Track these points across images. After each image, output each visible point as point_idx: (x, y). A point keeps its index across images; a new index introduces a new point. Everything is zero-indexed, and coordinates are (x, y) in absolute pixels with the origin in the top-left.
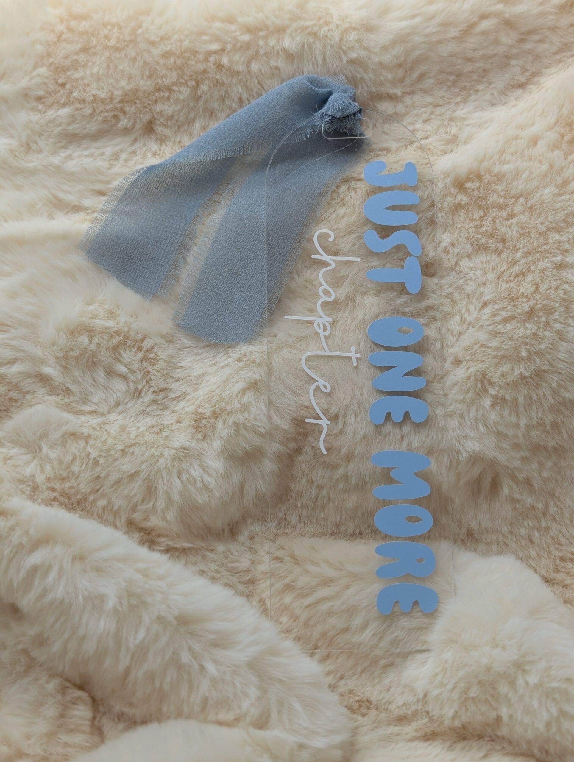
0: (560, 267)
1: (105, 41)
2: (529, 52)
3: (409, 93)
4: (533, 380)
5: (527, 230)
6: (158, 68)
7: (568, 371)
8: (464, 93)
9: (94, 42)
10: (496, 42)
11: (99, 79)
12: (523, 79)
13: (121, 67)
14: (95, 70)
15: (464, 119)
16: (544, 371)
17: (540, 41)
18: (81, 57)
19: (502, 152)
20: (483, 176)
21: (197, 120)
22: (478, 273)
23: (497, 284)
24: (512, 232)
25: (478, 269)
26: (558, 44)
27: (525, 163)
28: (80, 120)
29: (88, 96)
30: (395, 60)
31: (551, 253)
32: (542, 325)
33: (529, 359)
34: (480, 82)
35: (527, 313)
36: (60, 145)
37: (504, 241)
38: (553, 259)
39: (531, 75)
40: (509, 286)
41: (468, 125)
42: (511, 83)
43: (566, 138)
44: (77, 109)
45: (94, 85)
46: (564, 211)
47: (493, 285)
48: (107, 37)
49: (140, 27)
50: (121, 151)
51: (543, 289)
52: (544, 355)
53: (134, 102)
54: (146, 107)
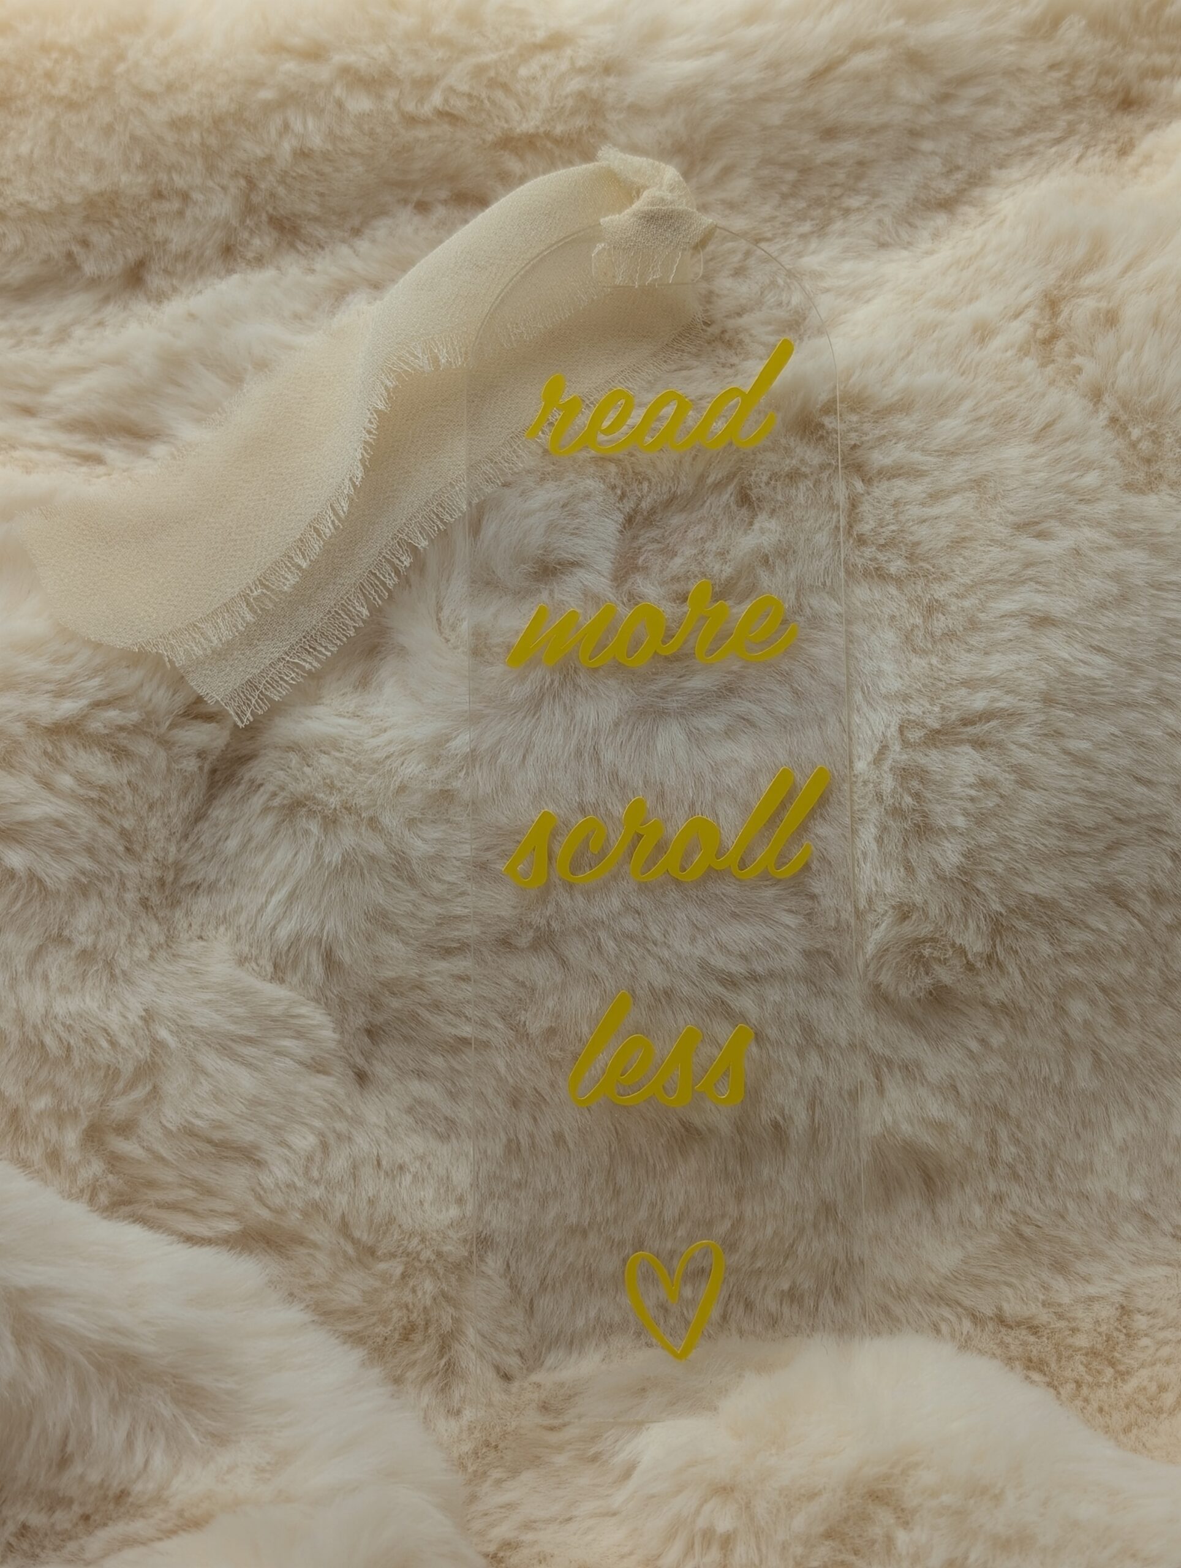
1: (45, 85)
2: (962, 124)
6: (162, 149)
8: (818, 212)
9: (23, 86)
10: (888, 97)
11: (32, 169)
12: (948, 188)
13: (81, 145)
14: (24, 149)
15: (821, 276)
17: (987, 101)
26: (1025, 109)
34: (855, 191)
39: (966, 182)
41: (827, 290)
42: (922, 197)
43: (1039, 334)
45: (22, 181)
48: (49, 76)
49: (120, 58)
50: (75, 323)
53: (109, 222)
54: (135, 234)
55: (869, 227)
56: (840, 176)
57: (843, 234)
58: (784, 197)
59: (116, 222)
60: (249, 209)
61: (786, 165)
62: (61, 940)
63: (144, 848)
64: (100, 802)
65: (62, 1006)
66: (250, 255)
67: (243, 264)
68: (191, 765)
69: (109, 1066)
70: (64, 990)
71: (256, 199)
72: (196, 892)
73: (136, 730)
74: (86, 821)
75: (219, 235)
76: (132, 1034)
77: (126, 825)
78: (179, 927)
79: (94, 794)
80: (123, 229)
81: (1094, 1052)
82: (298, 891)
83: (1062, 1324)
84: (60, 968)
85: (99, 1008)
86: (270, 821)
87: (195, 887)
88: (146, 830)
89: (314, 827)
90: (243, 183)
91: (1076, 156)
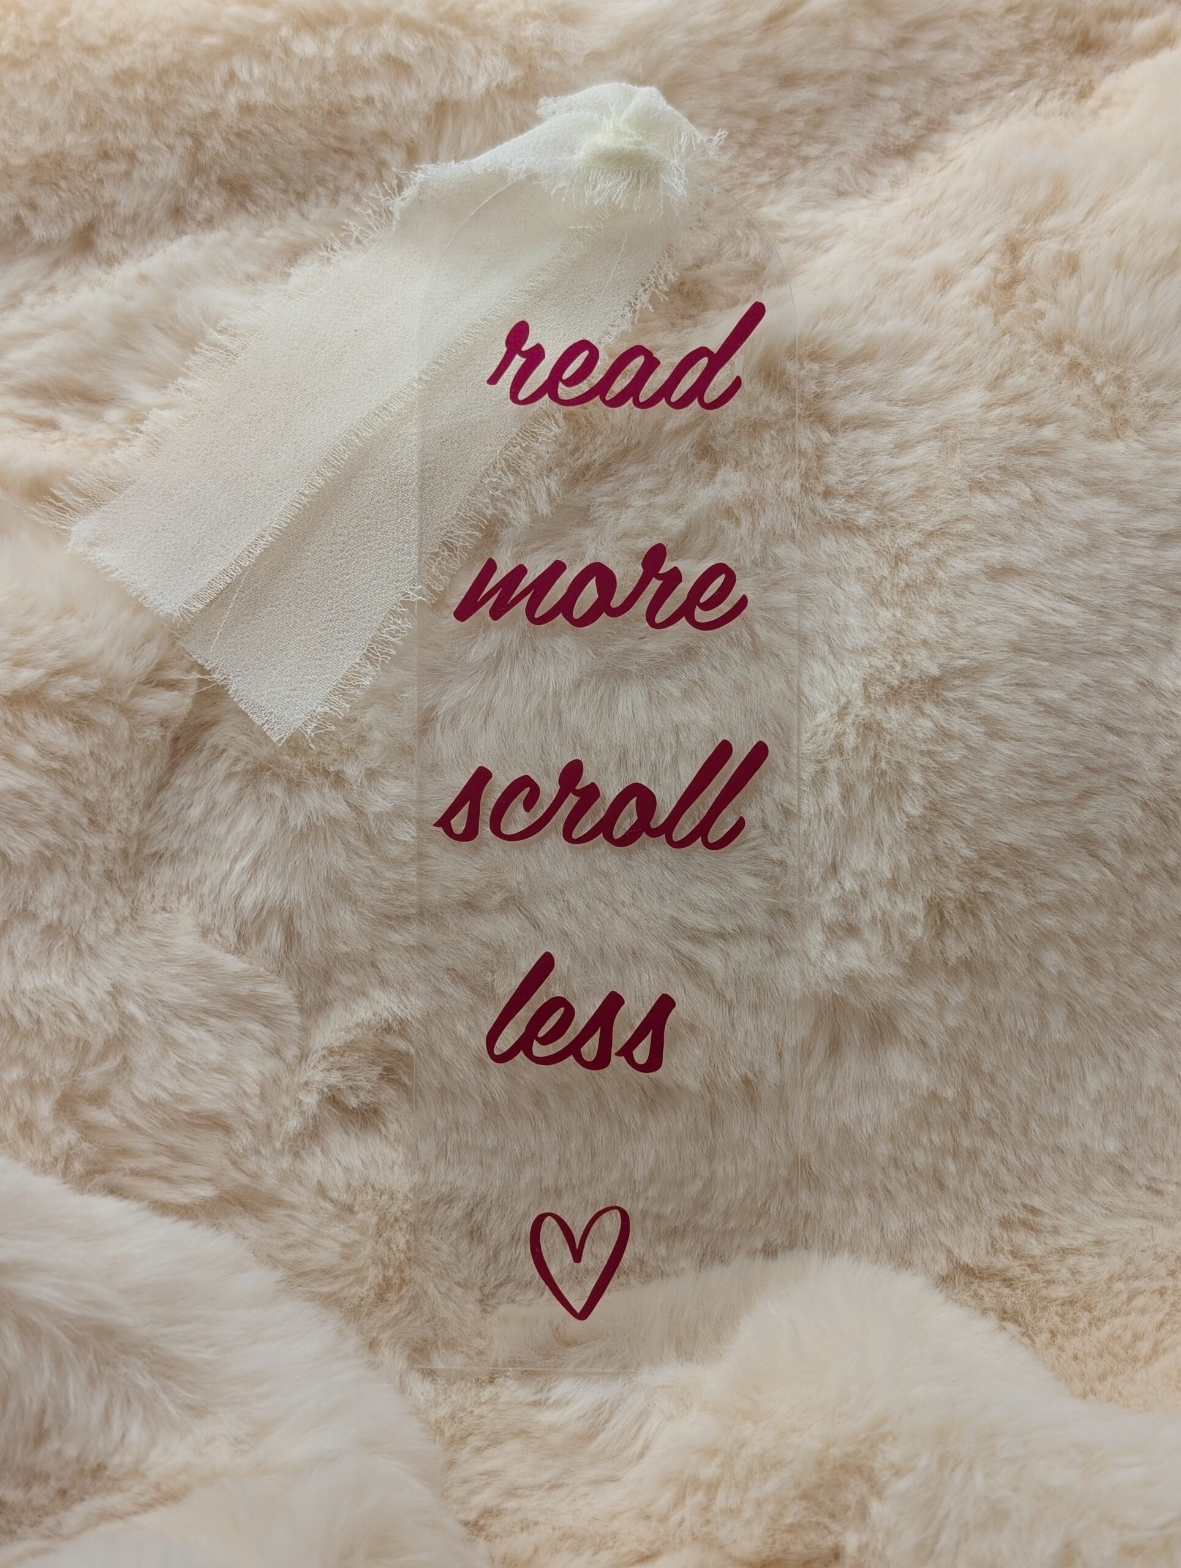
2: (920, 69)
8: (776, 162)
10: (846, 42)
12: (906, 134)
15: (779, 226)
17: (943, 45)
26: (983, 52)
34: (812, 138)
39: (926, 127)
41: (788, 240)
42: (882, 143)
43: (1000, 278)
50: (26, 288)
53: (55, 184)
54: (83, 196)
55: (828, 176)
56: (799, 124)
57: (801, 183)
58: (743, 146)
59: (63, 184)
60: (197, 169)
61: (745, 114)
62: (27, 914)
63: (108, 820)
64: (62, 773)
65: (30, 981)
66: (200, 217)
67: (193, 226)
68: (153, 734)
69: (79, 1040)
70: (30, 965)
71: (204, 159)
72: (158, 863)
73: (98, 698)
74: (49, 793)
75: (167, 197)
76: (100, 1009)
77: (90, 797)
78: (143, 899)
79: (56, 765)
80: (70, 191)
81: (1068, 1004)
82: (263, 858)
83: (1037, 1276)
84: (26, 944)
85: (65, 983)
86: (234, 786)
87: (157, 857)
88: (109, 801)
89: (278, 791)
90: (189, 142)
91: (1035, 100)
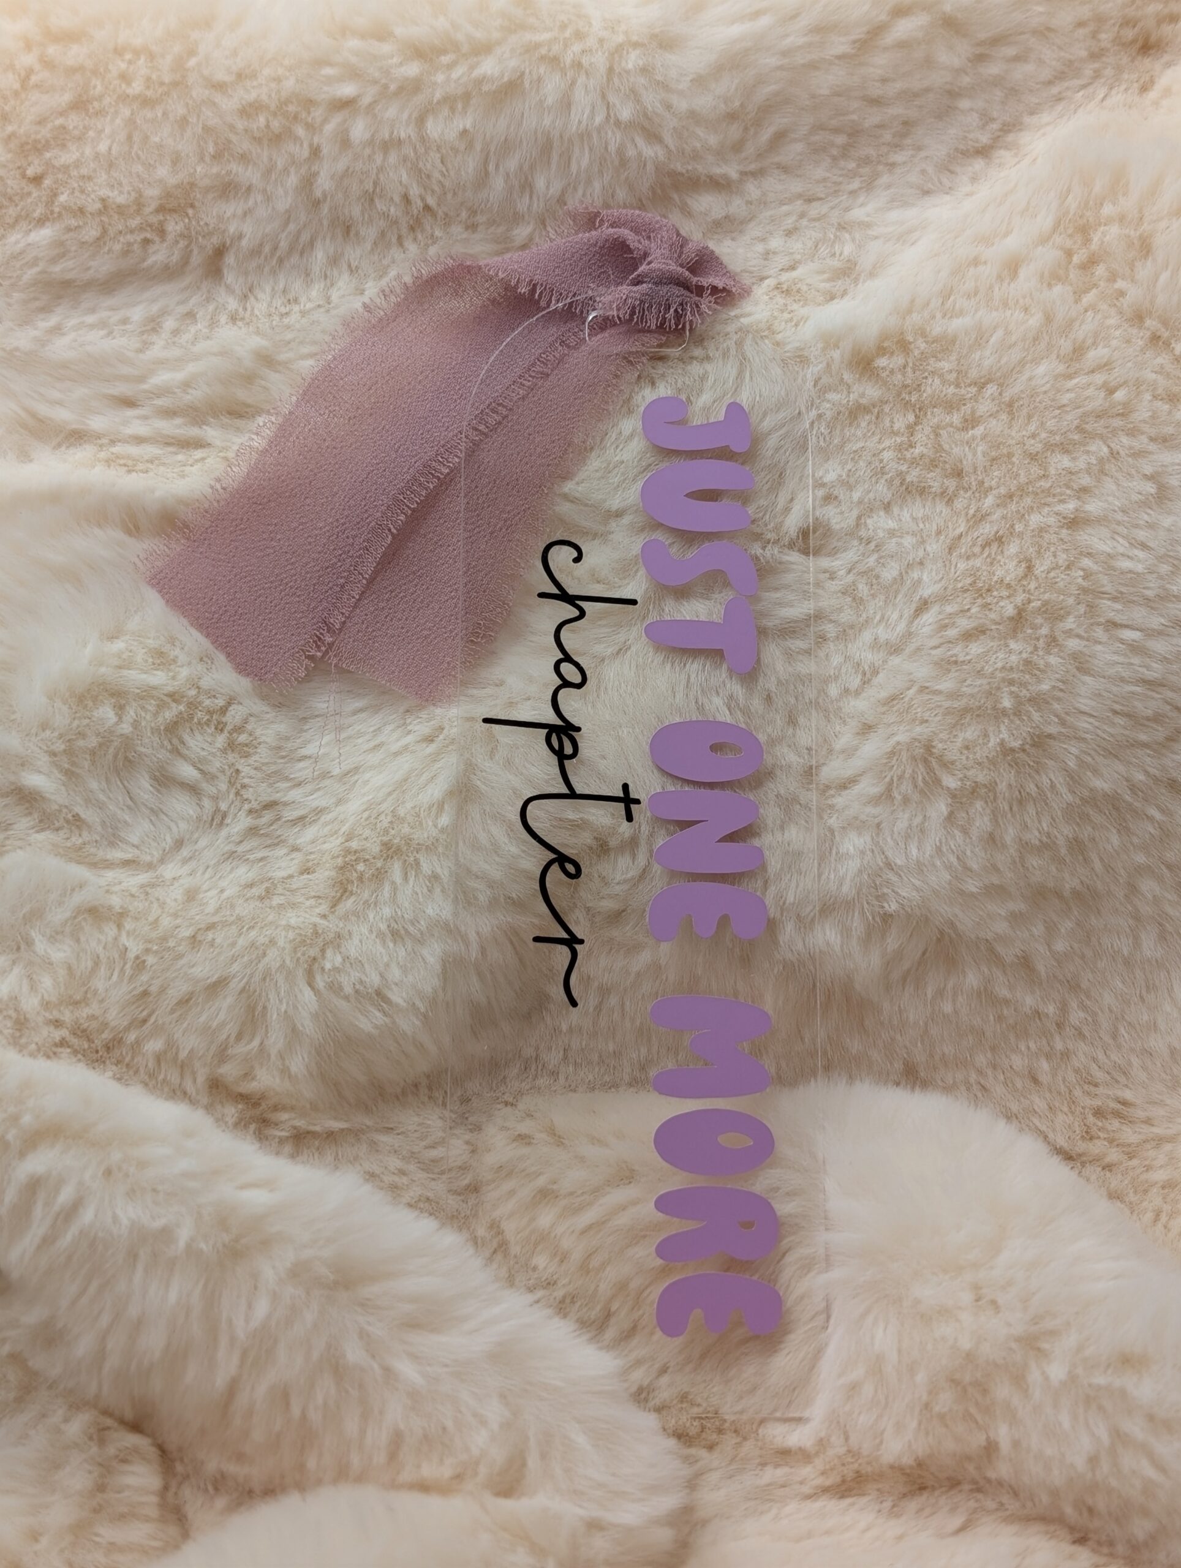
0: (1074, 523)
1: (120, 86)
2: (997, 82)
3: (754, 174)
4: (1028, 755)
5: (1005, 451)
6: (234, 138)
7: (1098, 736)
8: (865, 170)
9: (99, 88)
10: (929, 63)
11: (111, 165)
12: (984, 139)
13: (157, 139)
14: (103, 147)
15: (869, 225)
16: (1050, 736)
17: (1017, 59)
18: (73, 120)
19: (946, 294)
20: (910, 343)
21: (319, 245)
22: (908, 541)
23: (947, 563)
24: (975, 455)
25: (908, 533)
26: (1054, 63)
27: (994, 314)
28: (76, 251)
29: (90, 201)
30: (723, 106)
31: (1054, 495)
32: (1041, 643)
33: (1018, 713)
34: (897, 147)
35: (1011, 619)
36: (37, 304)
37: (958, 473)
38: (1060, 508)
39: (1001, 130)
40: (973, 566)
41: (876, 238)
42: (961, 147)
43: (1076, 259)
44: (69, 229)
45: (103, 177)
46: (1077, 408)
47: (940, 564)
48: (124, 77)
49: (192, 53)
50: (164, 312)
51: (1042, 569)
52: (1048, 703)
53: (183, 212)
55: (913, 178)
56: (887, 137)
57: (889, 186)
58: (835, 159)
59: (190, 211)
91: (1101, 96)
